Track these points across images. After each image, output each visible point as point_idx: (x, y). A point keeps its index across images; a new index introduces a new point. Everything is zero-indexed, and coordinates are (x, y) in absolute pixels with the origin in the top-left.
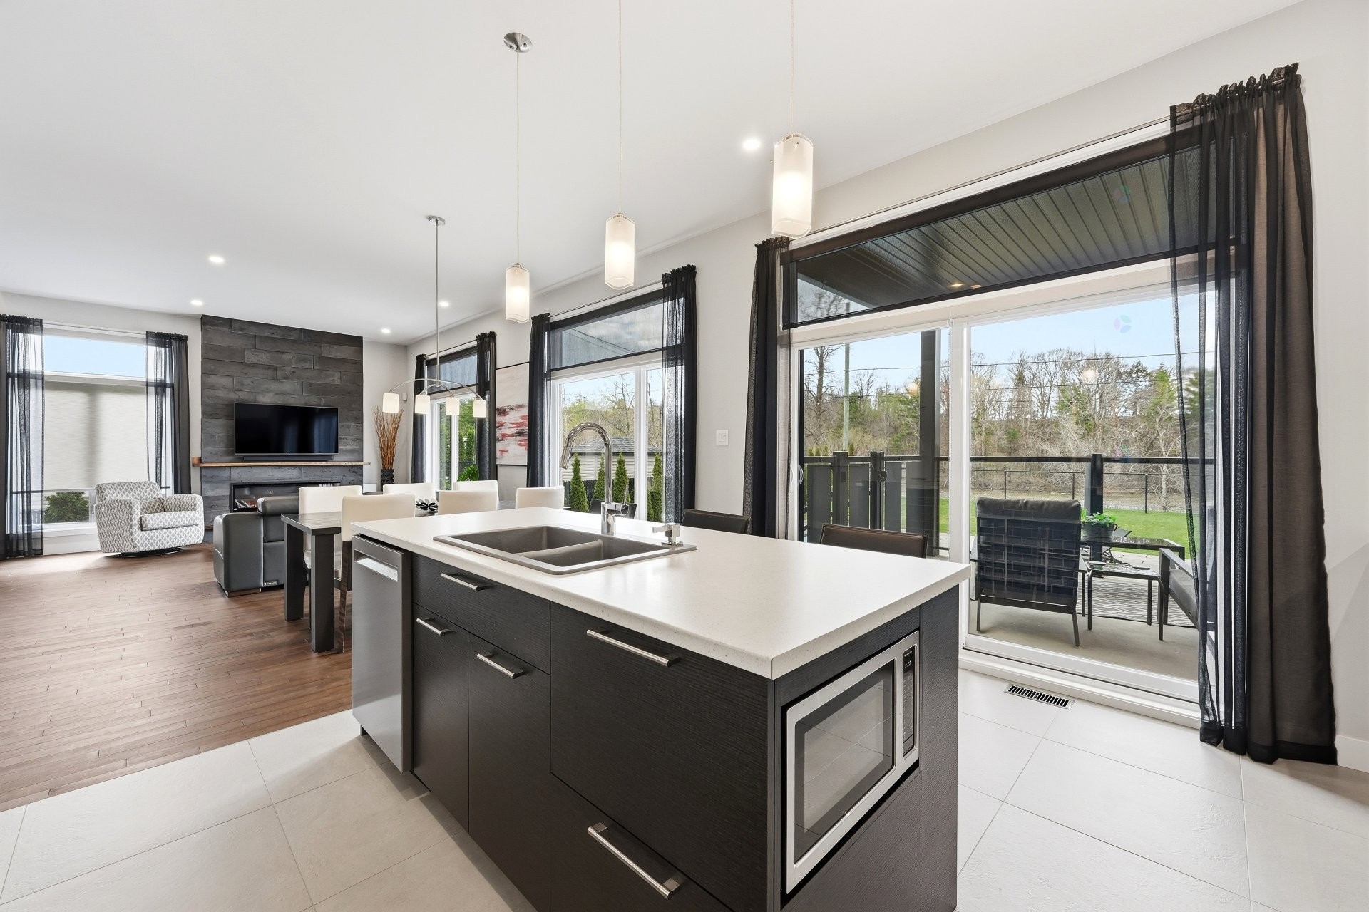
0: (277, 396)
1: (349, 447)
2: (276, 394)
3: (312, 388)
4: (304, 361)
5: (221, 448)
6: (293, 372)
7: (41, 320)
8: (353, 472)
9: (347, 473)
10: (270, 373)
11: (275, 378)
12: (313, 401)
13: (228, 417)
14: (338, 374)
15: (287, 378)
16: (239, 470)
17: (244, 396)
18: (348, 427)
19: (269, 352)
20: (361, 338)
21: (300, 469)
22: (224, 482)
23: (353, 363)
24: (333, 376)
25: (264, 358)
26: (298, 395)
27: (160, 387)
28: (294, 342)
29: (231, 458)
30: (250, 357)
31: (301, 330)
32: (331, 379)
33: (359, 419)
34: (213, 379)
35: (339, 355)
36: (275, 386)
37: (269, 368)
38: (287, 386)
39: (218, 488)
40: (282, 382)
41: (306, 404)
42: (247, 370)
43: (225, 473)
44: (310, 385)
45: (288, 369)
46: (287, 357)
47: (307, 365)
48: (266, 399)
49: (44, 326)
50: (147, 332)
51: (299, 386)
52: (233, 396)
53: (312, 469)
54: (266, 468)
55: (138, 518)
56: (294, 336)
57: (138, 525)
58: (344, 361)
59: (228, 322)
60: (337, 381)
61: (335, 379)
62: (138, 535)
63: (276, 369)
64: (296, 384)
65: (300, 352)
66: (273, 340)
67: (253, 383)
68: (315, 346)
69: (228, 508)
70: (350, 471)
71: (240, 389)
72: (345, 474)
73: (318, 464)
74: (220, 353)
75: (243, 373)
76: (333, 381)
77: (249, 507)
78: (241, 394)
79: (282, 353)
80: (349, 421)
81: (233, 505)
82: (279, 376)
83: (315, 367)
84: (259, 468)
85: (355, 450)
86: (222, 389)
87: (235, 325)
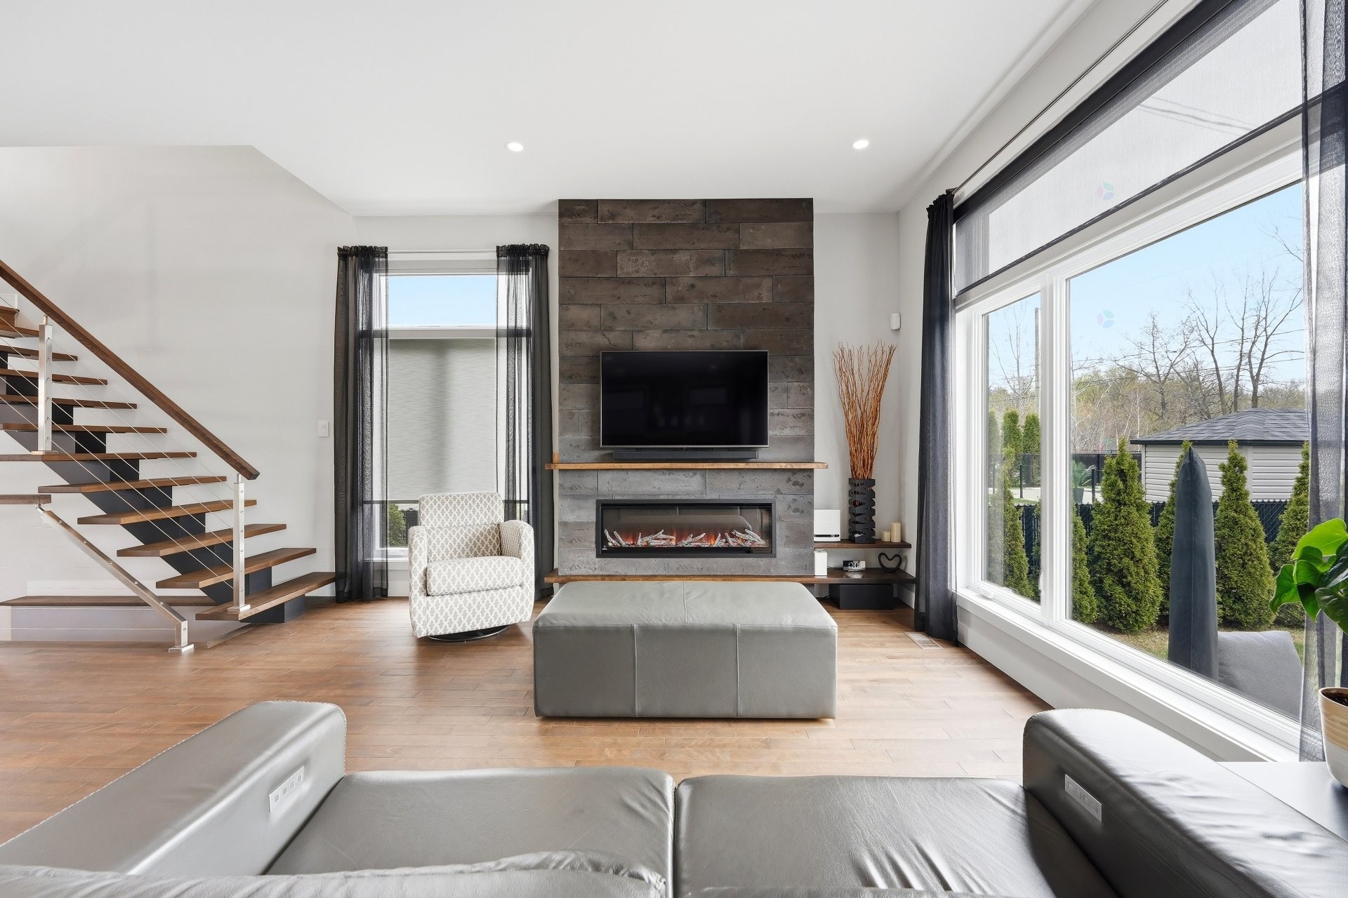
0: (666, 335)
1: (787, 432)
2: (665, 331)
3: (726, 316)
4: (710, 262)
5: (584, 436)
6: (693, 286)
7: (386, 248)
8: (796, 484)
9: (784, 486)
10: (655, 291)
11: (662, 302)
12: (725, 340)
13: (593, 379)
14: (767, 283)
15: (680, 299)
16: (609, 476)
17: (616, 339)
18: (787, 390)
19: (653, 252)
20: (809, 203)
21: (704, 477)
22: (586, 497)
23: (794, 256)
24: (758, 286)
25: (646, 265)
26: (700, 330)
27: (514, 335)
28: (693, 226)
29: (596, 454)
30: (627, 266)
31: (705, 203)
32: (756, 293)
33: (806, 371)
34: (575, 312)
35: (769, 243)
36: (662, 317)
37: (654, 283)
38: (683, 315)
39: (580, 508)
40: (674, 308)
41: (713, 346)
42: (621, 290)
43: (589, 482)
44: (720, 308)
45: (685, 281)
46: (682, 257)
47: (715, 270)
48: (649, 342)
49: (391, 258)
50: (498, 247)
51: (700, 314)
52: (600, 340)
53: (723, 476)
54: (650, 474)
55: (421, 572)
56: (692, 215)
57: (420, 585)
58: (778, 253)
59: (592, 206)
60: (766, 297)
61: (764, 294)
62: (420, 605)
63: (663, 283)
64: (696, 309)
65: (703, 246)
66: (660, 228)
67: (629, 313)
68: (728, 229)
69: (594, 546)
70: (791, 483)
71: (610, 327)
72: (781, 488)
73: (732, 466)
74: (583, 264)
75: (615, 296)
76: (759, 297)
77: (624, 544)
78: (611, 335)
79: (674, 251)
80: (788, 377)
81: (601, 540)
82: (669, 297)
83: (727, 272)
84: (638, 473)
85: (798, 439)
86: (585, 328)
87: (603, 210)
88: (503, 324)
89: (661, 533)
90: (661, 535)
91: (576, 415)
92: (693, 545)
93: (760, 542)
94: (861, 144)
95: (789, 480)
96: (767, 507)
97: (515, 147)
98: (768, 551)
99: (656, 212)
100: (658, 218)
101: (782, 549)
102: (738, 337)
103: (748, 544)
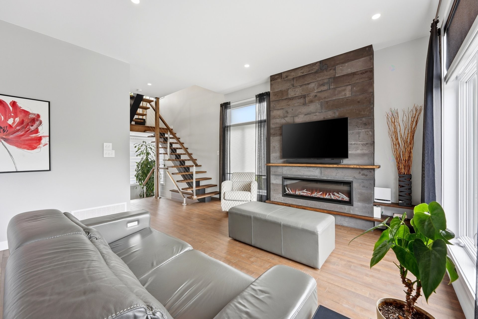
0: (305, 116)
1: (359, 152)
2: (306, 115)
3: (328, 105)
4: (323, 85)
5: (278, 154)
6: (316, 96)
7: (230, 102)
8: (363, 175)
10: (302, 100)
11: (304, 104)
12: (330, 115)
14: (349, 88)
15: (311, 102)
16: (286, 168)
17: (288, 120)
18: (359, 133)
19: (301, 86)
21: (321, 170)
22: (279, 175)
23: (362, 73)
24: (344, 90)
25: (298, 92)
26: (319, 113)
27: (260, 123)
28: (316, 72)
29: (282, 160)
30: (291, 93)
31: (321, 62)
32: (343, 93)
33: (368, 124)
34: (275, 113)
35: (349, 71)
36: (305, 110)
37: (301, 98)
38: (312, 107)
39: (278, 179)
40: (309, 106)
41: (324, 118)
42: (290, 103)
43: (280, 170)
44: (327, 102)
45: (313, 94)
46: (312, 85)
47: (325, 88)
48: (300, 119)
49: (231, 105)
50: (256, 95)
51: (319, 106)
52: (283, 121)
53: (329, 170)
54: (300, 168)
56: (316, 68)
58: (354, 74)
59: (280, 75)
60: (348, 94)
63: (304, 97)
64: (317, 104)
65: (320, 79)
66: (303, 76)
67: (292, 110)
68: (330, 70)
69: (281, 192)
70: (361, 174)
71: (286, 116)
72: (356, 176)
73: (331, 166)
74: (277, 96)
75: (288, 105)
76: (345, 95)
77: (291, 193)
78: (286, 119)
79: (308, 84)
80: (359, 127)
81: (284, 191)
82: (307, 101)
83: (330, 87)
84: (296, 168)
85: (365, 154)
86: (279, 117)
87: (284, 76)
88: (257, 120)
89: (304, 190)
90: (305, 191)
91: (276, 147)
92: (316, 196)
93: (346, 199)
94: (376, 17)
95: (360, 173)
96: (349, 184)
97: (247, 66)
98: (350, 203)
99: (302, 71)
100: (303, 73)
101: (356, 203)
102: (335, 113)
103: (340, 199)
